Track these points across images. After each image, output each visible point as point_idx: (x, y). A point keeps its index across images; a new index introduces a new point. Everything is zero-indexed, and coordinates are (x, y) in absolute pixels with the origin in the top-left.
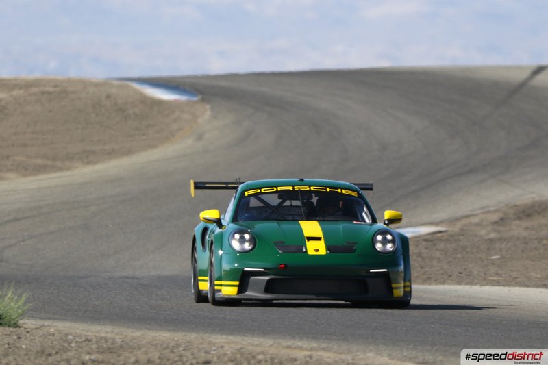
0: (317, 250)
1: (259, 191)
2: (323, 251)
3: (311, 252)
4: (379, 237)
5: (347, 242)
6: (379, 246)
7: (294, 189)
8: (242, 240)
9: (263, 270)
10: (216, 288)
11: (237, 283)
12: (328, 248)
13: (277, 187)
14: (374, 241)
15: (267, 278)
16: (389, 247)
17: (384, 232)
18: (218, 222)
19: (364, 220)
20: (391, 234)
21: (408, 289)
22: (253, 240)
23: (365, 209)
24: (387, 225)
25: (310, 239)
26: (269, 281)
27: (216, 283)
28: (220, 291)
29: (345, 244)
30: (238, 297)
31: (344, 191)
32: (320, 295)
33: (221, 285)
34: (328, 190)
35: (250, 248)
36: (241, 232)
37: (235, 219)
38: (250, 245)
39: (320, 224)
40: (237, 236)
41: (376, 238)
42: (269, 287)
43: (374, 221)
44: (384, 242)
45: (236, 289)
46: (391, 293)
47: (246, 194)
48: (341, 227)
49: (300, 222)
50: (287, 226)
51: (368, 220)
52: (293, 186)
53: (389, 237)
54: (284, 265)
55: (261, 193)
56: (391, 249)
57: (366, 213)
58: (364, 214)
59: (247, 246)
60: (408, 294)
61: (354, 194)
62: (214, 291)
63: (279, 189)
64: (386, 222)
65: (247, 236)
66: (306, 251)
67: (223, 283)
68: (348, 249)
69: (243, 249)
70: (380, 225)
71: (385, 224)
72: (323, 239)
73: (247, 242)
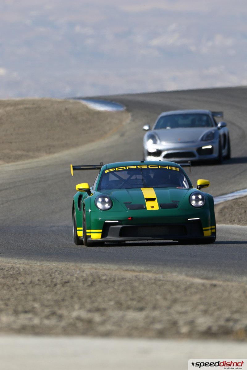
0: (153, 207)
1: (114, 169)
2: (157, 208)
3: (149, 208)
4: (194, 197)
5: (172, 201)
6: (194, 203)
7: (137, 167)
8: (103, 202)
9: (118, 221)
10: (87, 234)
11: (101, 231)
12: (161, 206)
13: (126, 167)
14: (190, 200)
15: (120, 226)
16: (200, 203)
17: (197, 194)
18: (88, 191)
19: (184, 187)
20: (201, 195)
21: (214, 231)
22: (111, 202)
23: (185, 179)
24: (199, 189)
25: (148, 200)
26: (122, 228)
27: (87, 231)
28: (90, 236)
29: (171, 202)
30: (102, 240)
31: (170, 168)
32: (155, 237)
33: (91, 233)
34: (160, 167)
35: (109, 207)
36: (103, 197)
37: (99, 189)
38: (109, 205)
39: (154, 190)
40: (100, 200)
41: (191, 197)
42: (122, 233)
43: (191, 186)
44: (197, 200)
45: (100, 234)
46: (203, 234)
47: (106, 172)
48: (169, 192)
49: (142, 189)
50: (133, 192)
51: (187, 186)
52: (137, 166)
53: (200, 197)
54: (132, 218)
55: (115, 171)
56: (202, 205)
57: (185, 181)
58: (184, 182)
59: (107, 206)
60: (214, 234)
61: (177, 169)
62: (86, 237)
63: (127, 168)
64: (199, 187)
65: (107, 200)
66: (146, 208)
67: (92, 231)
68: (173, 206)
69: (104, 208)
70: (195, 189)
71: (197, 188)
72: (156, 200)
73: (107, 203)
